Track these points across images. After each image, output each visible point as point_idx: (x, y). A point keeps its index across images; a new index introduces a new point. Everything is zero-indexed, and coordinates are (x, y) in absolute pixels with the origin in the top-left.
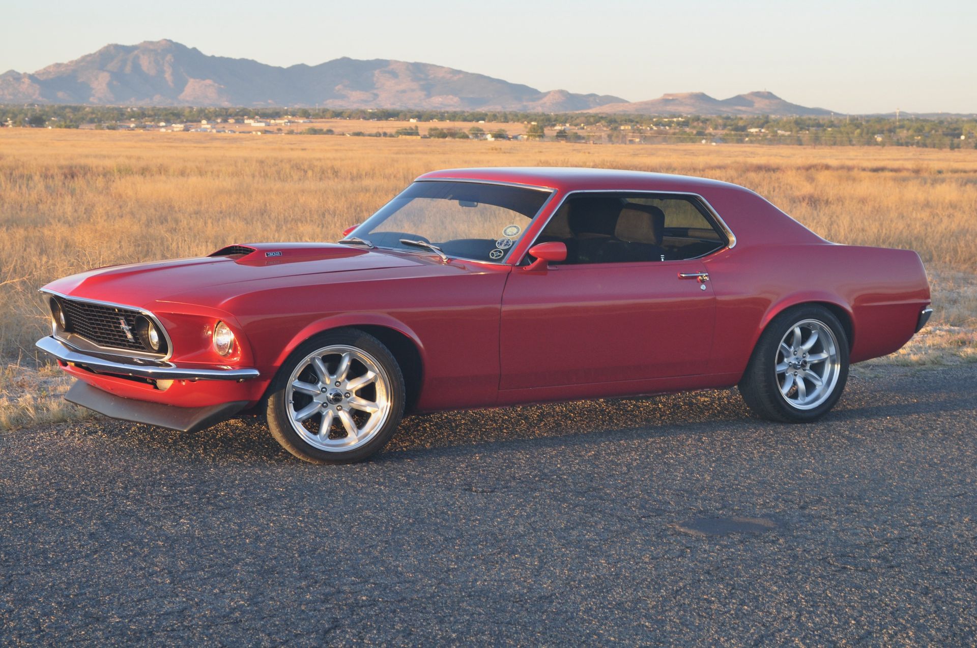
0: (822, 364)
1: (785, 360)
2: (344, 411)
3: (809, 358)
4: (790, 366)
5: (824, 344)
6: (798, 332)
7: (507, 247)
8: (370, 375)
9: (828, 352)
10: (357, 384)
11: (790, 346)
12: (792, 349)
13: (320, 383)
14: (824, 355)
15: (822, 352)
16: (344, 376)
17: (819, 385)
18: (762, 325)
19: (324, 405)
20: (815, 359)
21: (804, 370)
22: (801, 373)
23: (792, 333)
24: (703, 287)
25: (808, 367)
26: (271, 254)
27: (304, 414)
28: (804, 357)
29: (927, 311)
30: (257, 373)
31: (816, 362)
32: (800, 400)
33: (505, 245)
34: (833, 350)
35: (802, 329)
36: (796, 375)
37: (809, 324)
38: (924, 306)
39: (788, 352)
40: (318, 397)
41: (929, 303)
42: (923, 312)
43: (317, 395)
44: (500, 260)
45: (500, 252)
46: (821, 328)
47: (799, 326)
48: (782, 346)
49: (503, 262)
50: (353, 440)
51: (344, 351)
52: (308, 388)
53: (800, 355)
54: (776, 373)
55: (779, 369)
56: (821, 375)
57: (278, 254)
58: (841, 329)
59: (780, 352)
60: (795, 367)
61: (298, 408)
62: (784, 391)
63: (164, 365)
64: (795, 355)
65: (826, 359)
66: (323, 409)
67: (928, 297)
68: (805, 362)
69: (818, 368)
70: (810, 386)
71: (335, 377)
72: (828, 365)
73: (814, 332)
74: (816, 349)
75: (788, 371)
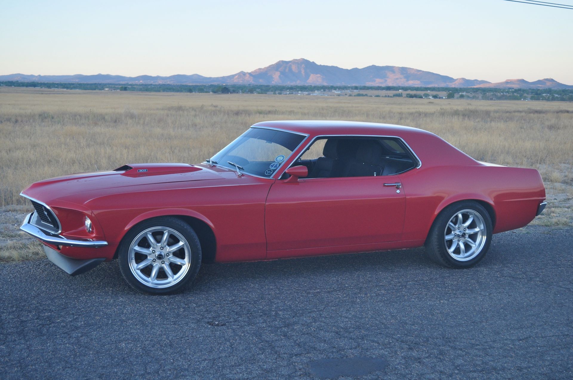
0: (476, 234)
1: (453, 232)
2: (166, 264)
3: (468, 231)
4: (455, 236)
5: (477, 222)
6: (460, 216)
8: (181, 243)
9: (480, 227)
10: (174, 248)
11: (455, 224)
12: (457, 226)
13: (151, 248)
14: (477, 230)
15: (476, 227)
16: (165, 244)
17: (474, 246)
18: (436, 212)
19: (154, 261)
20: (471, 232)
21: (465, 238)
22: (462, 240)
23: (457, 217)
24: (398, 191)
25: (467, 236)
26: (141, 171)
27: (142, 265)
28: (465, 231)
29: (543, 204)
30: (106, 243)
31: (472, 233)
32: (461, 255)
33: (275, 167)
34: (482, 227)
35: (463, 215)
36: (459, 241)
37: (467, 212)
38: (542, 201)
39: (454, 228)
40: (150, 256)
41: (545, 199)
42: (541, 204)
43: (150, 254)
44: (269, 176)
45: (271, 171)
46: (475, 214)
47: (461, 213)
48: (449, 224)
49: (271, 177)
50: (173, 280)
51: (164, 230)
52: (144, 251)
53: (462, 229)
54: (446, 240)
55: (447, 238)
56: (475, 241)
57: (145, 171)
58: (487, 215)
59: (448, 227)
60: (458, 236)
61: (138, 262)
62: (451, 251)
63: (57, 236)
64: (458, 229)
65: (478, 231)
66: (153, 263)
67: (544, 196)
68: (464, 234)
69: (473, 237)
70: (468, 247)
71: (160, 244)
72: (479, 236)
73: (470, 216)
74: (472, 226)
75: (454, 239)
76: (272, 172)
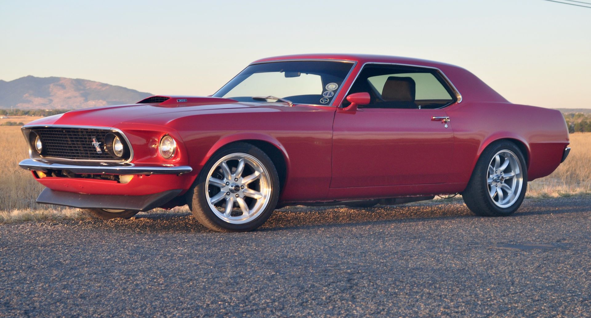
0: (511, 180)
1: (491, 176)
2: (241, 197)
3: (504, 176)
5: (512, 166)
6: (498, 158)
7: (330, 96)
8: (257, 174)
9: (515, 171)
10: (248, 180)
11: (493, 167)
12: (494, 169)
13: (225, 179)
14: (512, 174)
15: (511, 172)
16: (240, 175)
17: (510, 193)
18: (479, 153)
19: (228, 194)
20: (507, 177)
21: (502, 183)
22: (499, 184)
23: (495, 159)
24: (446, 126)
25: (503, 181)
26: (180, 101)
27: (216, 199)
28: (501, 175)
30: (190, 169)
31: (508, 178)
32: (500, 202)
33: (329, 95)
34: (518, 171)
35: (500, 156)
36: (497, 186)
37: (504, 153)
38: (566, 145)
39: (493, 171)
40: (224, 188)
41: (568, 144)
42: (566, 149)
44: (328, 104)
45: (327, 99)
46: (511, 156)
47: (498, 154)
48: (490, 167)
49: (330, 105)
50: (247, 217)
51: (240, 158)
52: (218, 182)
53: (499, 173)
54: (488, 184)
55: (489, 181)
56: (510, 185)
57: (185, 101)
58: (523, 157)
59: (489, 171)
60: (495, 181)
61: (211, 196)
62: (492, 195)
63: (127, 165)
64: (496, 173)
65: (513, 176)
66: (227, 196)
67: (568, 140)
68: (502, 178)
69: (509, 182)
70: (505, 194)
71: (235, 175)
72: (515, 180)
73: (506, 159)
74: (507, 170)
75: (492, 183)
76: (328, 101)
